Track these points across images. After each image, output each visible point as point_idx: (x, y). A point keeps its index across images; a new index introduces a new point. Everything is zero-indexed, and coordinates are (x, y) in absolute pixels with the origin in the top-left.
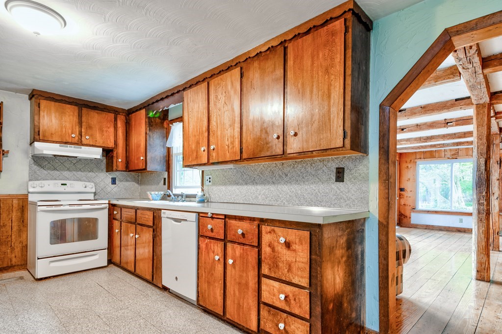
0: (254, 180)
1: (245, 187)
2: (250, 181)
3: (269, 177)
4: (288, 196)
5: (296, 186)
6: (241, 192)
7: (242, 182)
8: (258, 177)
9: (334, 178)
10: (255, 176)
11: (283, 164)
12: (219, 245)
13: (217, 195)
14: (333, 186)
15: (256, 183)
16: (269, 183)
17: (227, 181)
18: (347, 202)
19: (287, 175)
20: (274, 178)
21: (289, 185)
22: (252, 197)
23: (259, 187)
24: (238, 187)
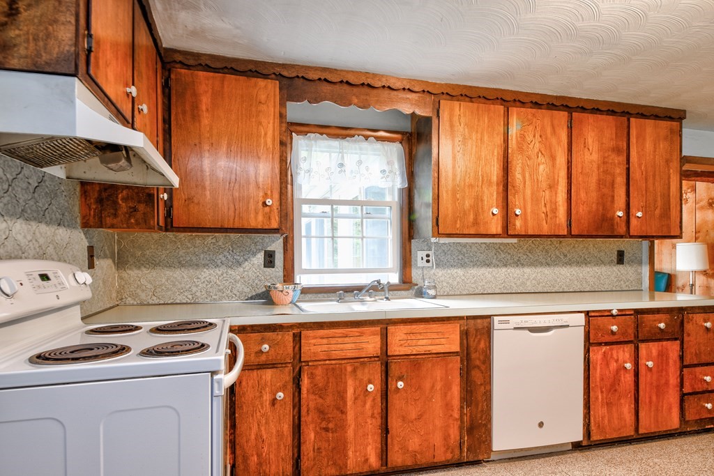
0: (518, 260)
1: (504, 270)
2: (512, 261)
3: (541, 257)
4: (568, 280)
5: (577, 269)
6: (495, 278)
7: (498, 263)
8: (525, 257)
9: (616, 261)
10: (519, 255)
11: (561, 242)
12: (626, 349)
13: (445, 284)
14: (614, 268)
15: (522, 265)
16: (541, 264)
17: (466, 260)
18: (627, 284)
19: (566, 256)
20: (549, 259)
21: (568, 267)
22: (515, 284)
23: (527, 270)
24: (488, 269)
